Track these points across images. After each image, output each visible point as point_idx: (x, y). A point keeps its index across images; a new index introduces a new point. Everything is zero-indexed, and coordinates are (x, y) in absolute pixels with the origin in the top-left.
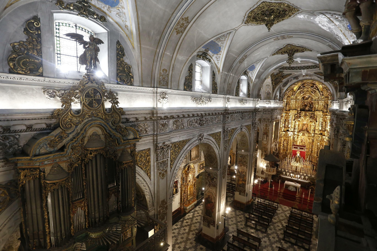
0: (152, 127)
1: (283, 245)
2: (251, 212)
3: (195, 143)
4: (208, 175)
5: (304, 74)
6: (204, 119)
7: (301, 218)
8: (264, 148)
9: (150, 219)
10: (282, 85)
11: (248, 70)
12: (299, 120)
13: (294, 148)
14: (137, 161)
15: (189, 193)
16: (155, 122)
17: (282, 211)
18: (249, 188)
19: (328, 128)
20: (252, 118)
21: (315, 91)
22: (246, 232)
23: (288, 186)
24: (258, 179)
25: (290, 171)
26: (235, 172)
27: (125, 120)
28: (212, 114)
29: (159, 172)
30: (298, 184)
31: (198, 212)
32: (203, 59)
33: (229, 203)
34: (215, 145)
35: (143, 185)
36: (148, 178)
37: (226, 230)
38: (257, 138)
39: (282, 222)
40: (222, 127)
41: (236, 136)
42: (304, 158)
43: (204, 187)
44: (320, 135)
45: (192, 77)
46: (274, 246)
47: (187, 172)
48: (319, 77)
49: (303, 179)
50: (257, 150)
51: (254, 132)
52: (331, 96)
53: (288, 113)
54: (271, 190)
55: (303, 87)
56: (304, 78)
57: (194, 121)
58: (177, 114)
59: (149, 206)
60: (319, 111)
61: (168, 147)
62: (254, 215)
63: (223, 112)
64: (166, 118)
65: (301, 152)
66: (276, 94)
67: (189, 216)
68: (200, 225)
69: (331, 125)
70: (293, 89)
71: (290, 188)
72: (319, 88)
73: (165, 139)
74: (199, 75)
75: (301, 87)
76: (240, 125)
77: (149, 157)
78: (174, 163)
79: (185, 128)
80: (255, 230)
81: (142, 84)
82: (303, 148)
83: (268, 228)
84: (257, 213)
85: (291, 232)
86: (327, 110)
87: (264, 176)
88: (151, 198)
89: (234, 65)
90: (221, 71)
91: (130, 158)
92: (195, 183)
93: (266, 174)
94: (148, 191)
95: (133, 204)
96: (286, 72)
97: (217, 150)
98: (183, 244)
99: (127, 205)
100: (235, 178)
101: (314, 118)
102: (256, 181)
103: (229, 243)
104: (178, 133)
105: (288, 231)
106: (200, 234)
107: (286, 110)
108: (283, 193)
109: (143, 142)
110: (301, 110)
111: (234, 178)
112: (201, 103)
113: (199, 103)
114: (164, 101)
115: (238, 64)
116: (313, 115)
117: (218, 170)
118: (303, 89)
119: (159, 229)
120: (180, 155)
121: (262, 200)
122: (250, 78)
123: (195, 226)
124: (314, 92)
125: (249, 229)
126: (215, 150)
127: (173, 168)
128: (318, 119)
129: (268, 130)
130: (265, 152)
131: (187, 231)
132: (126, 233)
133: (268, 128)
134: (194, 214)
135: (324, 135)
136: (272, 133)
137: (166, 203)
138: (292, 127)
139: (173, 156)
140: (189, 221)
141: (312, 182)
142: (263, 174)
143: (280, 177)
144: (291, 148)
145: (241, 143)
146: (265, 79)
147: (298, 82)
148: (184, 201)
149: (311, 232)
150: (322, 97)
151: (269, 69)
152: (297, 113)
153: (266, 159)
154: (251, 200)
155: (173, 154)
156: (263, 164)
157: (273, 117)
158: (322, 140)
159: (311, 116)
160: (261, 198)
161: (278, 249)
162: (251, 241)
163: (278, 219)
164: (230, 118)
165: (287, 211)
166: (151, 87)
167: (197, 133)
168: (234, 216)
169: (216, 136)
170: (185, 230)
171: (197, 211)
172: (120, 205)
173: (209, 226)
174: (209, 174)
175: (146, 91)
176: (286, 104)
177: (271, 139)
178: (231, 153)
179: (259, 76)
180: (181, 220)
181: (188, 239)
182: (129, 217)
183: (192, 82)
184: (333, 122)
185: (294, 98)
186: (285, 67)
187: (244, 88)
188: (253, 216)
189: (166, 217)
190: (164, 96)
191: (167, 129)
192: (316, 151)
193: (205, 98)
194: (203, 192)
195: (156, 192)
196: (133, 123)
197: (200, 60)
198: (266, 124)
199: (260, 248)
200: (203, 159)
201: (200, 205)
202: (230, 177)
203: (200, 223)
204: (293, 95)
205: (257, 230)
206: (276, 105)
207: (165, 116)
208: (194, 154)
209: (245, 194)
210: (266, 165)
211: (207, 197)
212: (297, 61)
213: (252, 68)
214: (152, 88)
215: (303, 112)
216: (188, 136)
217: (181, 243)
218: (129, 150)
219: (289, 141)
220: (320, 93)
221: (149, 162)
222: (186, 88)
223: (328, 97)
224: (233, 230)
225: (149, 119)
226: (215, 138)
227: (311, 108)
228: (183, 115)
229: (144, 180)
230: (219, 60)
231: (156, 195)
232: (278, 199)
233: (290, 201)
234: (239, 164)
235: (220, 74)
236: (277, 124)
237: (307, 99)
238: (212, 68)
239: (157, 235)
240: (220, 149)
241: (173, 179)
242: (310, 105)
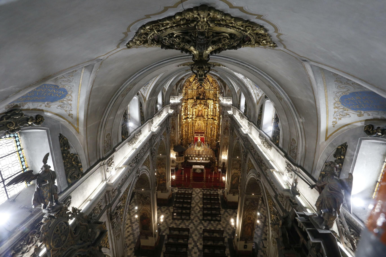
4: (140, 196)
8: (173, 140)
12: (196, 107)
13: (196, 135)
17: (196, 195)
18: (169, 184)
19: (217, 114)
23: (195, 169)
25: (195, 156)
30: (202, 166)
39: (198, 204)
42: (204, 142)
44: (211, 120)
49: (205, 160)
51: (168, 136)
53: (187, 102)
54: (185, 178)
60: (210, 99)
65: (201, 138)
70: (189, 81)
71: (198, 171)
72: (209, 80)
76: (160, 137)
82: (202, 134)
86: (216, 99)
90: (147, 99)
93: (176, 163)
101: (207, 105)
103: (166, 244)
105: (205, 211)
107: (185, 100)
108: (193, 177)
110: (197, 99)
116: (206, 103)
125: (176, 222)
128: (210, 106)
130: (174, 143)
135: (215, 120)
138: (190, 115)
141: (212, 161)
142: (174, 163)
143: (188, 162)
150: (212, 87)
152: (194, 101)
153: (175, 150)
156: (173, 155)
158: (214, 123)
162: (182, 233)
163: (195, 203)
165: (199, 192)
173: (147, 238)
176: (185, 94)
177: (178, 131)
185: (191, 88)
192: (210, 132)
198: (173, 118)
204: (190, 85)
210: (175, 155)
211: (141, 214)
219: (190, 127)
220: (210, 84)
223: (217, 88)
224: (165, 228)
226: (146, 164)
227: (204, 96)
232: (190, 184)
233: (199, 183)
234: (158, 166)
237: (201, 88)
240: (150, 171)
242: (204, 94)
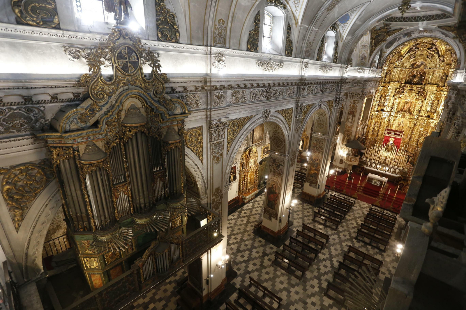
0: (204, 100)
1: (354, 244)
2: (322, 207)
3: (258, 121)
4: (272, 161)
5: (421, 29)
6: (272, 90)
7: (381, 217)
8: (348, 131)
9: (202, 207)
10: (384, 46)
11: (339, 23)
12: (401, 96)
13: (388, 133)
14: (186, 142)
15: (249, 180)
16: (208, 93)
17: (359, 208)
18: (323, 179)
19: (440, 109)
20: (336, 91)
21: (433, 56)
22: (313, 227)
23: (371, 179)
24: (335, 169)
25: (377, 162)
26: (307, 159)
27: (170, 90)
28: (284, 84)
29: (214, 155)
30: (384, 178)
31: (259, 202)
32: (275, 5)
33: (296, 195)
34: (285, 125)
35: (193, 169)
36: (200, 162)
37: (290, 223)
38: (340, 118)
39: (357, 219)
40: (295, 102)
41: (313, 115)
42: (398, 146)
43: (267, 175)
44: (426, 118)
45: (258, 32)
46: (344, 244)
47: (247, 156)
48: (443, 33)
49: (393, 172)
50: (337, 134)
51: (337, 111)
52: (455, 63)
53: (387, 86)
54: (350, 183)
55: (415, 48)
56: (419, 35)
57: (258, 92)
58: (237, 83)
59: (201, 194)
60: (433, 84)
61: (225, 125)
62: (325, 210)
63: (298, 82)
64: (223, 88)
65: (395, 138)
66: (373, 59)
67: (248, 206)
68: (260, 217)
69: (446, 105)
70: (400, 52)
71: (374, 183)
72: (439, 50)
73: (221, 114)
74: (269, 30)
75: (412, 48)
76: (319, 101)
77: (201, 136)
78: (231, 145)
79: (247, 102)
80: (323, 227)
81: (191, 41)
82: (399, 133)
83: (340, 224)
84: (328, 208)
85: (366, 231)
86: (445, 83)
87: (343, 166)
88: (203, 185)
89: (319, 14)
90: (300, 23)
91: (177, 137)
92: (257, 170)
93: (346, 164)
94: (200, 176)
95: (182, 191)
96: (394, 25)
97: (286, 131)
98: (240, 235)
99: (175, 191)
100: (307, 167)
101: (422, 94)
102: (332, 172)
103: (291, 238)
104: (237, 108)
105: (363, 230)
106: (259, 226)
107: (384, 82)
108: (364, 187)
109: (193, 119)
110: (406, 83)
111: (304, 167)
112: (269, 68)
113: (267, 69)
114: (221, 65)
115: (326, 13)
116: (422, 90)
117: (286, 156)
118: (414, 52)
119: (213, 219)
120: (239, 136)
121: (336, 193)
122: (339, 35)
123: (254, 218)
124: (430, 57)
125: (317, 225)
126: (284, 131)
127: (230, 151)
128: (428, 95)
129: (356, 109)
130: (348, 136)
131: (245, 222)
132: (176, 221)
133: (355, 106)
134: (253, 205)
135: (432, 119)
136: (361, 113)
137: (221, 191)
138: (389, 106)
139: (230, 136)
140: (248, 212)
141: (403, 176)
142: (342, 164)
143: (363, 168)
144: (383, 134)
145: (318, 124)
146: (362, 35)
147: (409, 41)
148: (242, 189)
149: (391, 233)
150: (441, 63)
151: (370, 21)
152: (400, 86)
153: (347, 145)
154: (323, 193)
155: (230, 134)
156: (344, 152)
157: (365, 92)
158: (428, 124)
159: (419, 92)
160: (336, 192)
161: (348, 248)
162: (318, 237)
163: (353, 216)
164: (306, 91)
165: (366, 208)
166: (203, 46)
167: (261, 108)
168: (301, 209)
169: (286, 113)
170: (242, 221)
171: (257, 201)
172: (167, 192)
173: (270, 219)
174: (274, 161)
175: (196, 50)
176: (387, 73)
177: (359, 120)
178: (304, 136)
179: (352, 32)
180: (239, 210)
181: (245, 231)
182: (179, 204)
183: (258, 39)
184: (449, 101)
185: (400, 65)
186: (395, 17)
187: (329, 49)
188: (323, 211)
189: (220, 207)
190: (220, 57)
191: (224, 103)
192: (416, 138)
193: (275, 63)
194: (266, 181)
195: (209, 178)
196: (180, 94)
197: (270, 5)
198: (354, 100)
199: (327, 245)
200: (268, 142)
201: (262, 195)
202: (300, 165)
203: (260, 215)
204: (398, 60)
205: (326, 226)
206: (372, 75)
207: (221, 86)
208: (257, 135)
209: (316, 185)
210: (347, 153)
211: (270, 186)
212: (415, 6)
213: (345, 19)
214: (205, 47)
215: (409, 85)
216: (250, 112)
217: (237, 234)
218: (176, 128)
219: (382, 124)
220: (440, 58)
221: (201, 143)
222: (249, 48)
223: (451, 65)
224: (298, 225)
225: (201, 89)
226: (285, 116)
227: (422, 80)
228: (244, 84)
229: (195, 164)
230: (298, 7)
231: (209, 182)
232: (356, 194)
233: (371, 197)
234: (313, 149)
235: (298, 28)
236: (369, 101)
237: (418, 66)
238: (287, 18)
239: (210, 225)
240: (290, 130)
241: (230, 164)
242: (421, 76)
